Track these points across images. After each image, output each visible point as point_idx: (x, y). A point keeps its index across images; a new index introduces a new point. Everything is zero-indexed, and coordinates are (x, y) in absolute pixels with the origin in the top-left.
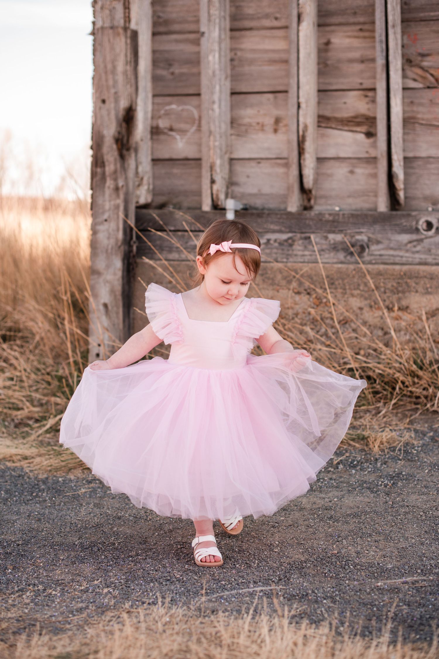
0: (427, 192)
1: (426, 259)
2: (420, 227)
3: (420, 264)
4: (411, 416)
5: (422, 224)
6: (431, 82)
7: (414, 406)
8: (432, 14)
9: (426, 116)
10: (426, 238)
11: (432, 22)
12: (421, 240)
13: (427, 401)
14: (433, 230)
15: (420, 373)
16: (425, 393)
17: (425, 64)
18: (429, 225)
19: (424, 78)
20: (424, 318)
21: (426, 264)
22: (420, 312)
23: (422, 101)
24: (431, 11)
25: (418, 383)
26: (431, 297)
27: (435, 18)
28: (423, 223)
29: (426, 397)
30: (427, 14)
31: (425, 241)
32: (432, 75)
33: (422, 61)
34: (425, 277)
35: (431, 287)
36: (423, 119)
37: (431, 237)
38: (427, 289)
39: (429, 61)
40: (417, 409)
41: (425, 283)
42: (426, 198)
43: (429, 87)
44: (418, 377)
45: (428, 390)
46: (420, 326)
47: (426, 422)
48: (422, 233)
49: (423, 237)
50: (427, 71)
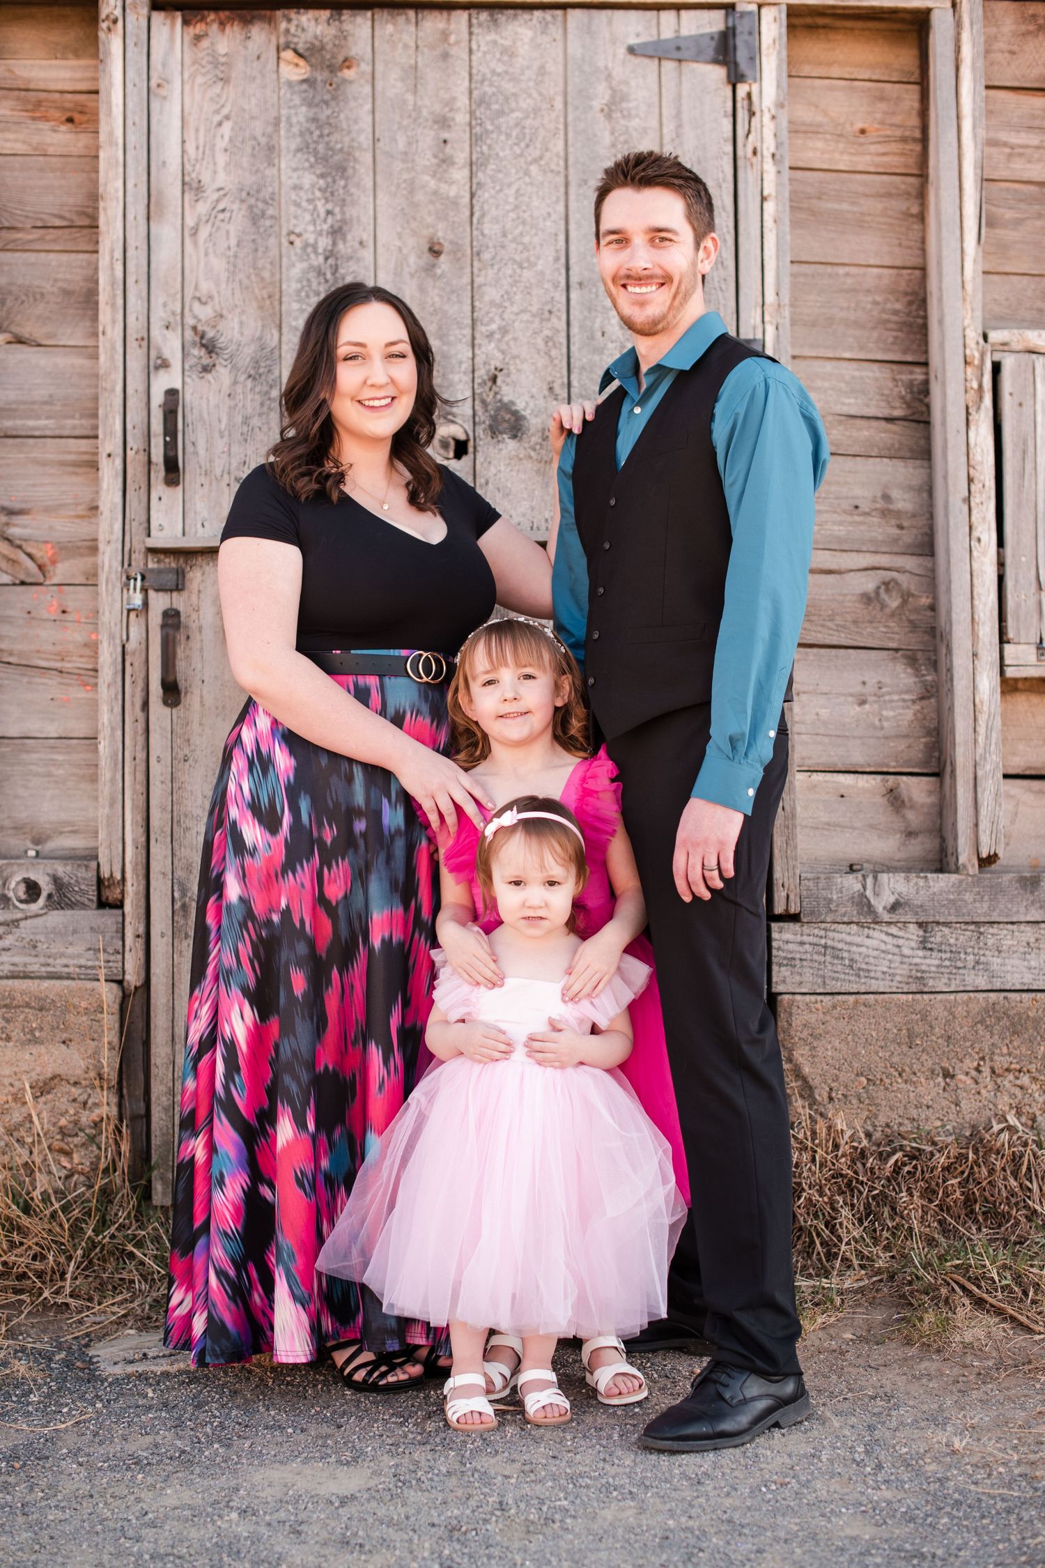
0: (22, 815)
1: (25, 965)
2: (11, 894)
3: (13, 976)
4: (9, 1320)
5: (15, 889)
6: (28, 574)
7: (14, 1298)
8: (31, 423)
9: (17, 647)
10: (26, 918)
11: (31, 441)
12: (15, 923)
13: (44, 1283)
14: (42, 901)
15: (25, 1221)
16: (38, 1265)
17: (14, 531)
18: (33, 890)
19: (14, 562)
20: (29, 1097)
21: (26, 976)
22: (17, 1084)
23: (9, 612)
24: (29, 418)
25: (21, 1244)
26: (42, 1049)
27: (37, 433)
28: (18, 883)
29: (40, 1275)
30: (19, 422)
31: (22, 924)
32: (30, 556)
33: (7, 524)
34: (28, 1005)
35: (41, 1029)
36: (11, 654)
37: (37, 916)
38: (32, 1031)
39: (25, 527)
40: (22, 1302)
41: (26, 1020)
42: (18, 828)
43: (23, 583)
44: (20, 1229)
45: (44, 1257)
46: (17, 1117)
47: (44, 1331)
48: (16, 907)
49: (19, 915)
50: (20, 547)
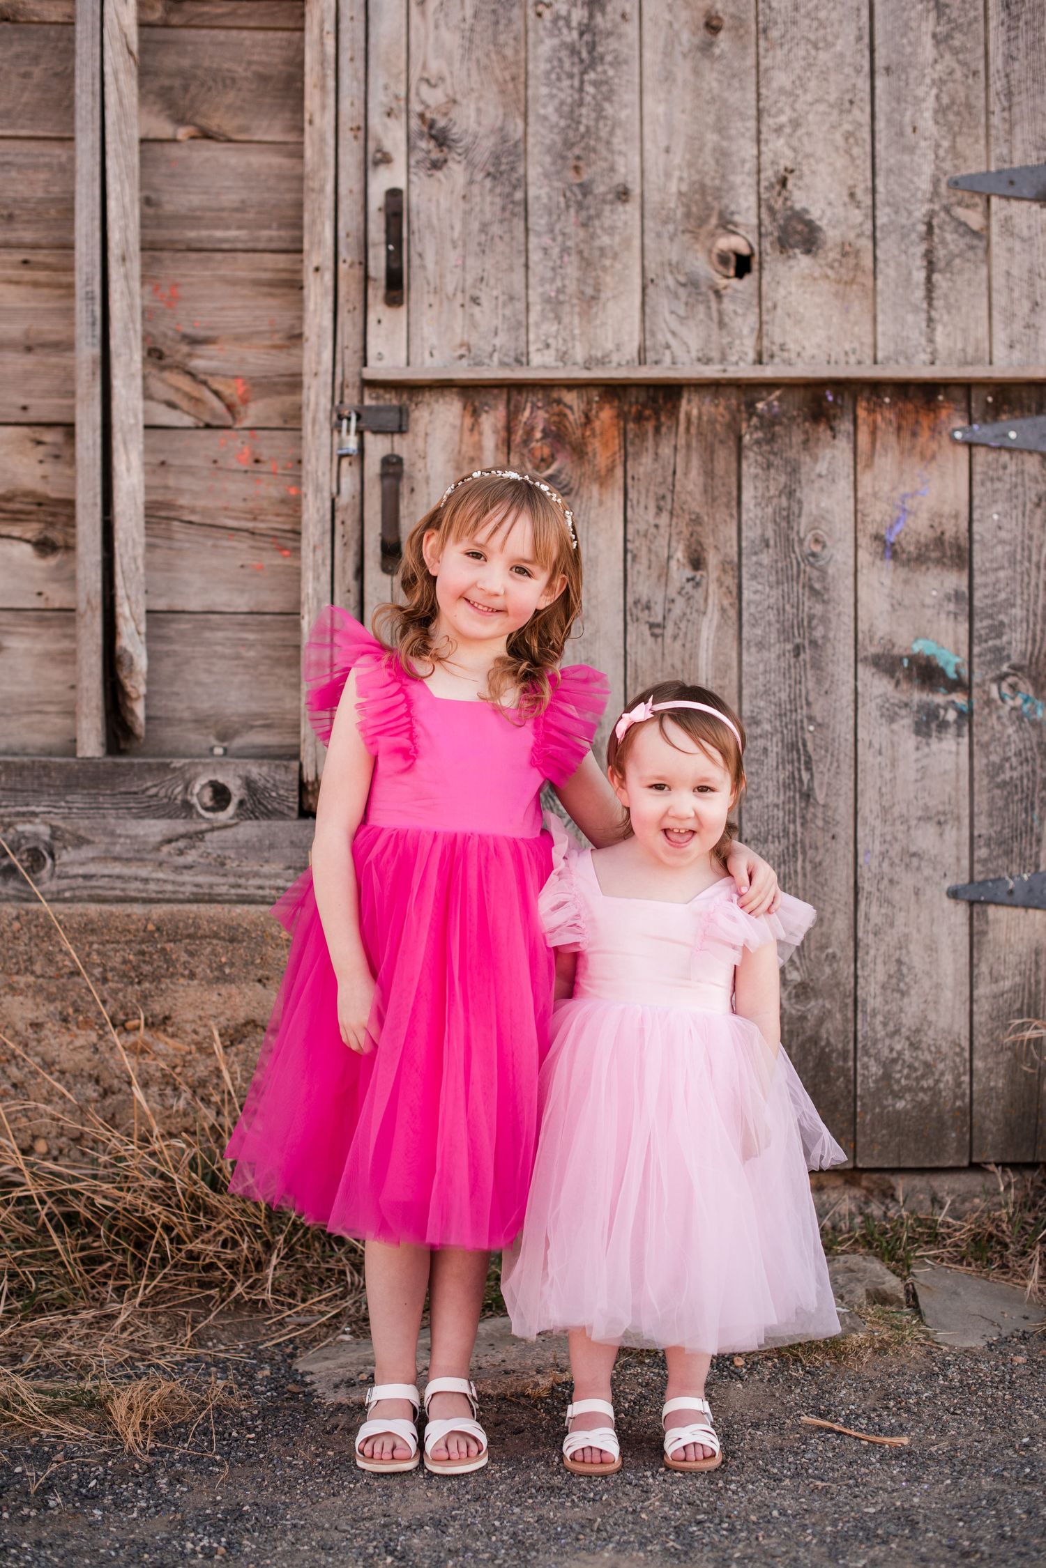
0: (205, 705)
1: (211, 886)
2: (195, 800)
3: (196, 899)
4: (195, 1321)
5: (200, 793)
6: (214, 414)
7: (200, 1293)
8: (219, 234)
9: (201, 503)
10: (212, 830)
11: (219, 256)
12: (199, 835)
13: (235, 1274)
14: (231, 809)
15: (214, 1199)
16: (230, 1254)
17: (198, 364)
18: (221, 795)
19: (197, 401)
20: (217, 1046)
21: (212, 899)
22: (201, 1030)
23: (192, 461)
24: (216, 227)
25: (209, 1228)
26: (233, 989)
27: (226, 246)
28: (203, 787)
29: (231, 1265)
30: (204, 233)
31: (208, 836)
32: (217, 393)
33: (190, 355)
34: (216, 935)
35: (232, 965)
36: (193, 511)
37: (226, 827)
38: (221, 967)
39: (211, 358)
40: (210, 1298)
41: (214, 953)
42: (200, 722)
43: (208, 426)
44: (211, 1212)
45: (235, 1244)
46: (201, 1070)
47: (239, 1336)
48: (200, 816)
49: (204, 826)
50: (204, 383)
